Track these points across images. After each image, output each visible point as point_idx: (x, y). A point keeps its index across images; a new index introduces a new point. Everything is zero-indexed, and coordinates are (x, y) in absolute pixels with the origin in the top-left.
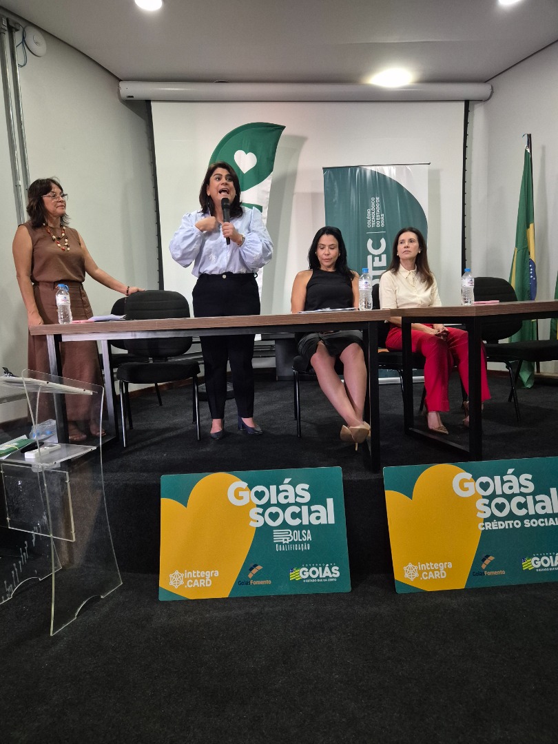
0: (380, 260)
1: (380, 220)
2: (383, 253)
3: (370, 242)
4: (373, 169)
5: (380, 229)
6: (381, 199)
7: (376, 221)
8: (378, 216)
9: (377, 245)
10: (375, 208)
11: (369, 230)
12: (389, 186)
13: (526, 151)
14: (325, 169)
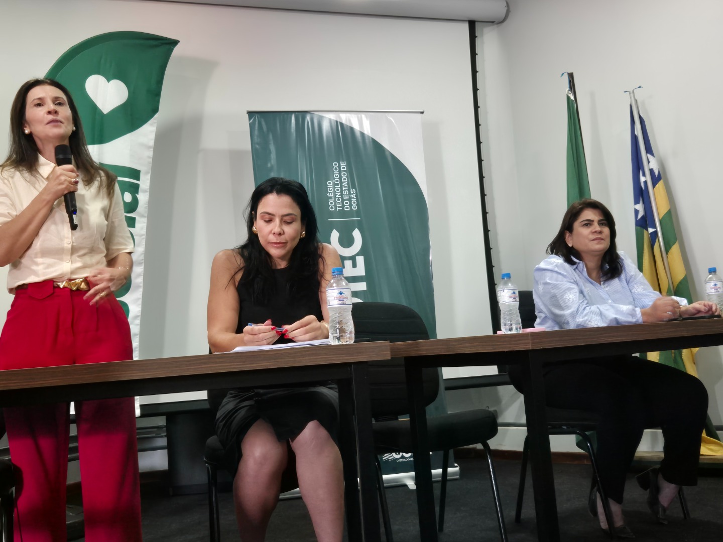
0: (354, 265)
1: (350, 200)
2: (358, 254)
3: (335, 235)
4: (332, 116)
5: (350, 213)
6: (349, 165)
7: (343, 200)
8: (345, 192)
9: (346, 241)
10: (340, 178)
11: (332, 214)
12: (361, 145)
13: (568, 98)
14: (251, 114)
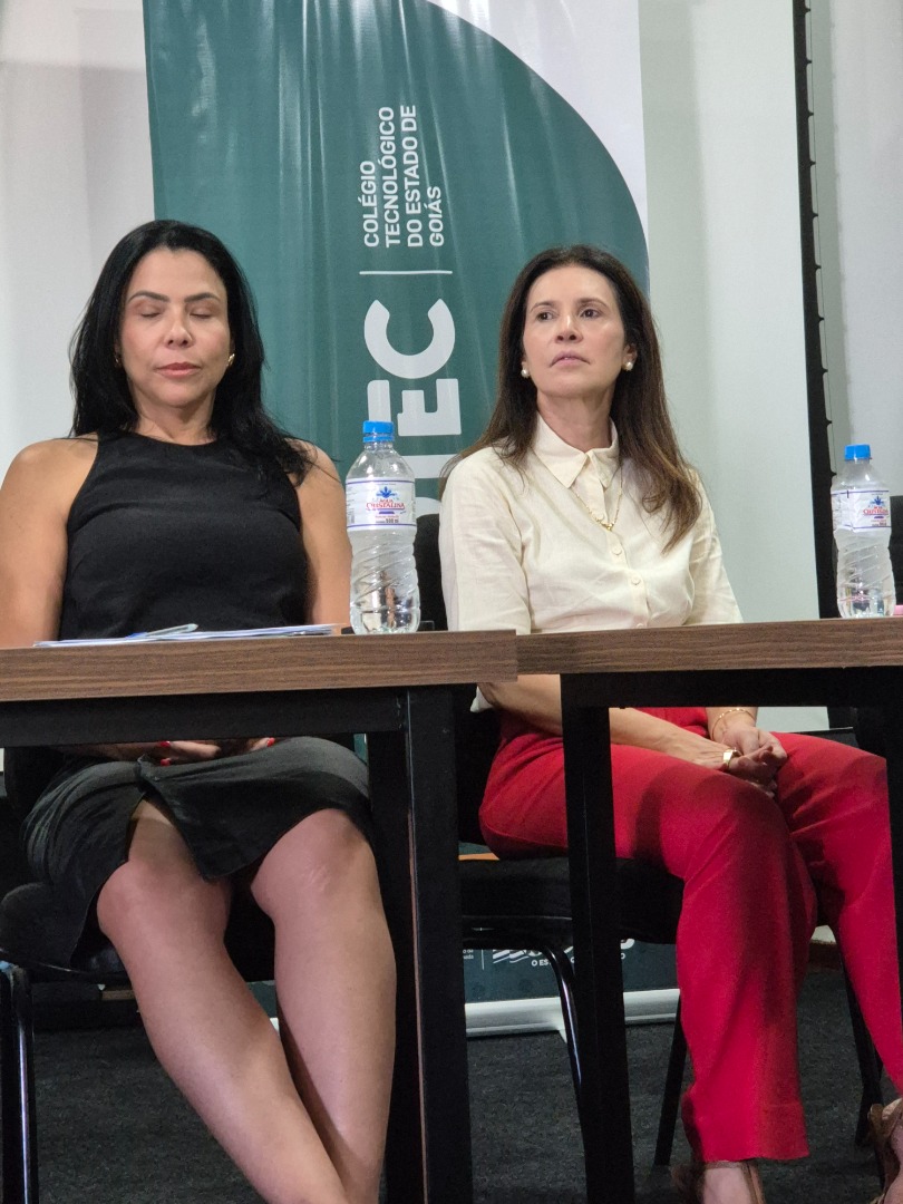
0: (431, 405)
1: (424, 216)
2: (442, 374)
3: (377, 318)
5: (425, 256)
6: (424, 118)
7: (404, 218)
8: (412, 196)
9: (412, 336)
10: (399, 154)
11: (370, 258)
12: (462, 57)
